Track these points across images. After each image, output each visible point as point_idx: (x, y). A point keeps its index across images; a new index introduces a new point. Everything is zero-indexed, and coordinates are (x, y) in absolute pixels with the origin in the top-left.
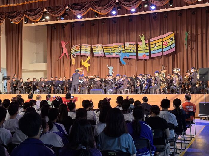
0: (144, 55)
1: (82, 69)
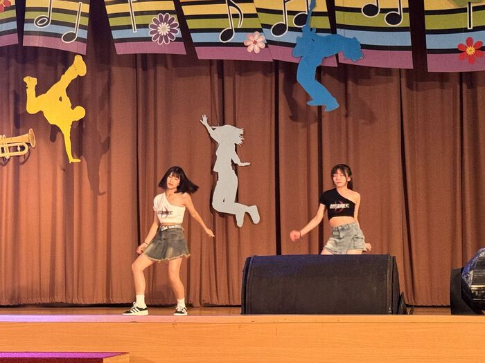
1: (29, 144)
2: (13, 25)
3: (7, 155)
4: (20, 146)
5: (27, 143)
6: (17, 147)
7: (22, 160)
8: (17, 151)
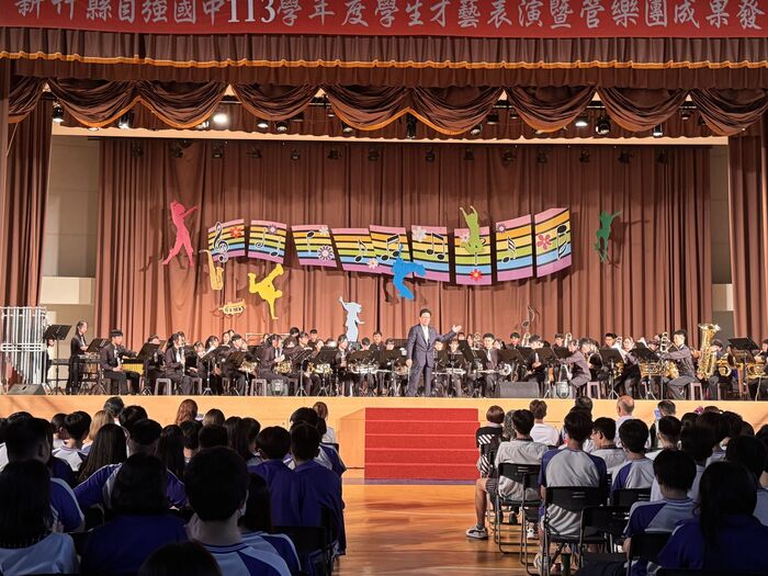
0: (476, 271)
2: (243, 246)
4: (239, 308)
5: (242, 306)
7: (239, 315)
8: (237, 310)
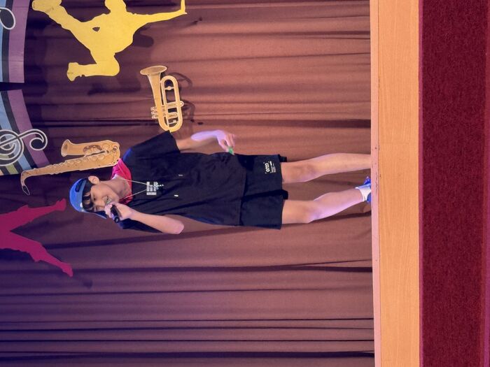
1: (163, 75)
3: (178, 104)
4: (166, 86)
5: (162, 77)
6: (166, 91)
7: (185, 84)
8: (173, 90)
